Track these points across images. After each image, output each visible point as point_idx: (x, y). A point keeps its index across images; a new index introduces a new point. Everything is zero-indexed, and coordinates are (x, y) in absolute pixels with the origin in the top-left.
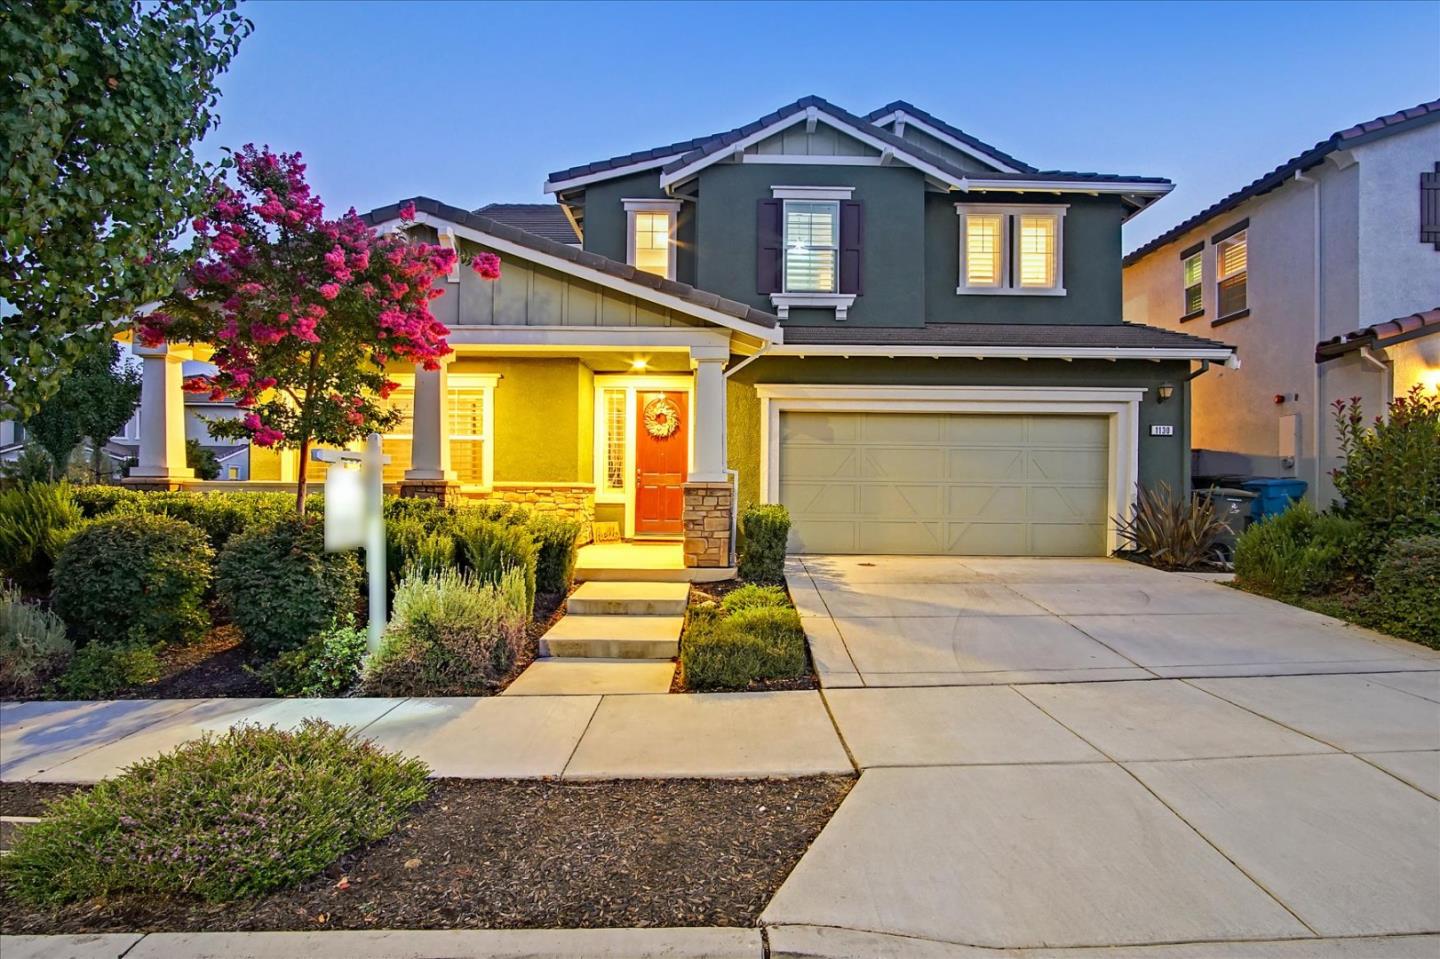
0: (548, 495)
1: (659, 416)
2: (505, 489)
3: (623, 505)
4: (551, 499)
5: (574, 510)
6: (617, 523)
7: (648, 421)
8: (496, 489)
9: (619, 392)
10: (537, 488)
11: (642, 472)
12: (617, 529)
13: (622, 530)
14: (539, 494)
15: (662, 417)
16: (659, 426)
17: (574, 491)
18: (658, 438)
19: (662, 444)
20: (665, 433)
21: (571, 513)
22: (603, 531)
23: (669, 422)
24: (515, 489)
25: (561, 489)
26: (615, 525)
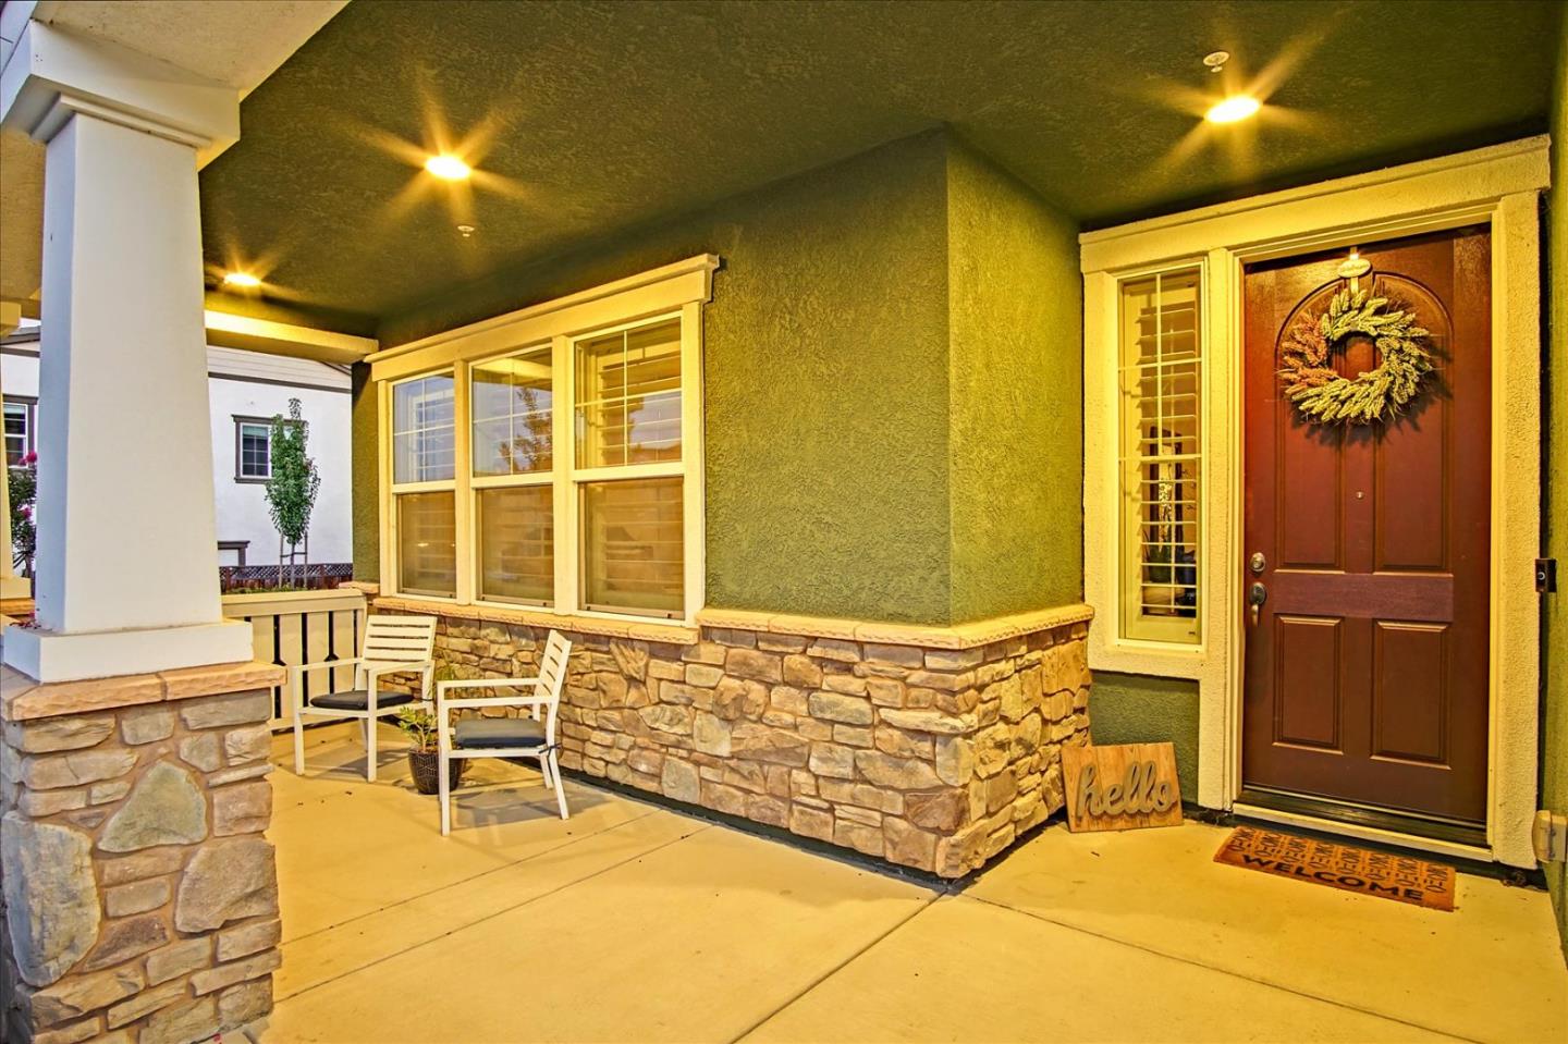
0: (847, 668)
1: (1339, 346)
2: (731, 635)
3: (1192, 685)
4: (856, 685)
5: (931, 736)
6: (1165, 748)
7: (1293, 371)
8: (706, 633)
9: (1173, 280)
10: (813, 640)
11: (1270, 564)
12: (1166, 770)
13: (1188, 774)
14: (822, 662)
15: (1358, 350)
16: (1341, 386)
17: (931, 661)
18: (1339, 430)
19: (1359, 453)
20: (1373, 409)
21: (925, 747)
22: (1108, 780)
23: (1391, 363)
24: (755, 637)
25: (890, 650)
26: (1161, 756)
